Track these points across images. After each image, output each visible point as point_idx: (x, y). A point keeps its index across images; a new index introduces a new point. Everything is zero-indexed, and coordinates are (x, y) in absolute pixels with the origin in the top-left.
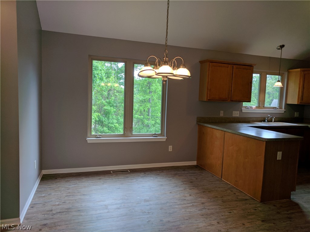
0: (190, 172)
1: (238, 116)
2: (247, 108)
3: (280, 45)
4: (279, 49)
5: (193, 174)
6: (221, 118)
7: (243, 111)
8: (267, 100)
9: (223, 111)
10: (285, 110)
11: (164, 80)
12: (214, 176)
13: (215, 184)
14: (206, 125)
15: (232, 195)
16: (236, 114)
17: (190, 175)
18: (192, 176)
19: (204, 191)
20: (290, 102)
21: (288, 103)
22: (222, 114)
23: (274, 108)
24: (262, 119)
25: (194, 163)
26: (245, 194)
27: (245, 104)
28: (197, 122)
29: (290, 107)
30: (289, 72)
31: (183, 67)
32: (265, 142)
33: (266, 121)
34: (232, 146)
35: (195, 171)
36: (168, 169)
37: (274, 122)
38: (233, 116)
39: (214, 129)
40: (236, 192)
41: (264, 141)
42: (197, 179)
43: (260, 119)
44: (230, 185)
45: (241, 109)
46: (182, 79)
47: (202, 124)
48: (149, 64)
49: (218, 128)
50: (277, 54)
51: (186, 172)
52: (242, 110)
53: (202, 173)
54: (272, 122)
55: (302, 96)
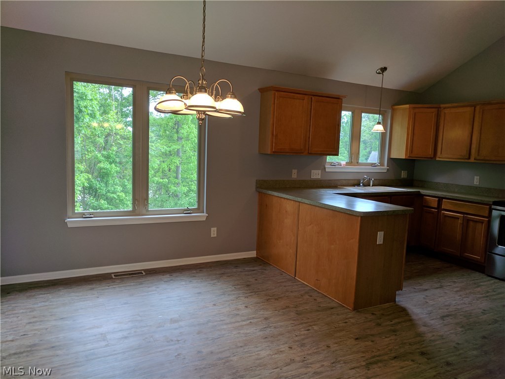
0: (246, 269)
1: (319, 177)
2: (332, 164)
3: (381, 67)
4: (379, 73)
5: (250, 273)
6: (293, 180)
7: (327, 170)
8: (363, 152)
9: (296, 170)
10: (388, 168)
11: (200, 117)
12: (284, 274)
13: (285, 286)
14: (270, 192)
15: (312, 302)
16: (316, 175)
17: (246, 275)
18: (248, 275)
19: (269, 299)
20: (394, 155)
21: (392, 157)
22: (294, 175)
23: (373, 165)
24: (356, 182)
25: (253, 254)
26: (331, 299)
27: (329, 159)
28: (257, 188)
29: (395, 162)
30: (393, 110)
31: (231, 97)
32: (359, 218)
33: (361, 184)
34: (310, 225)
35: (254, 267)
36: (210, 267)
37: (373, 186)
38: (312, 177)
39: (283, 199)
40: (317, 296)
41: (358, 216)
42: (256, 280)
43: (352, 182)
44: (308, 286)
45: (324, 166)
46: (230, 116)
47: (264, 191)
48: (174, 89)
49: (288, 198)
50: (375, 81)
51: (239, 270)
52: (325, 168)
53: (265, 269)
54: (369, 186)
55: (412, 146)
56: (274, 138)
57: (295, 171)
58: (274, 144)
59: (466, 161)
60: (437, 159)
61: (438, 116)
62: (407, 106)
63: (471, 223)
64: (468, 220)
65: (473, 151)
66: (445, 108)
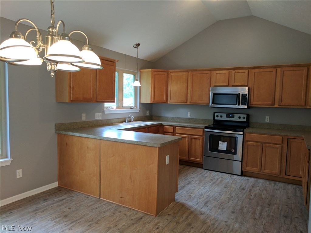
0: (55, 200)
1: (100, 118)
2: (108, 108)
3: (136, 43)
4: (135, 47)
5: (60, 203)
6: (84, 122)
7: (106, 113)
8: (125, 100)
10: (140, 109)
11: (53, 69)
12: (89, 197)
13: (96, 208)
14: (71, 133)
16: (99, 116)
17: (58, 206)
18: (61, 206)
20: (144, 101)
21: (142, 102)
22: (84, 118)
23: (131, 108)
24: (123, 120)
25: (55, 185)
26: (135, 210)
27: (107, 105)
28: (56, 130)
29: (144, 106)
30: (141, 72)
31: (88, 49)
32: (158, 148)
33: (127, 121)
34: (113, 156)
35: (61, 197)
36: (20, 206)
37: (133, 121)
38: (96, 119)
39: (84, 139)
40: (125, 211)
41: (156, 147)
42: (70, 208)
43: (121, 120)
44: (113, 203)
45: (104, 110)
47: (64, 133)
49: (90, 137)
50: (133, 53)
51: (50, 202)
52: (104, 111)
53: (72, 196)
54: (131, 121)
55: (154, 95)
56: (71, 89)
57: (84, 115)
58: (71, 95)
59: (185, 104)
60: (168, 103)
61: (167, 77)
62: (150, 70)
63: (193, 140)
64: (192, 138)
65: (189, 98)
66: (171, 72)
